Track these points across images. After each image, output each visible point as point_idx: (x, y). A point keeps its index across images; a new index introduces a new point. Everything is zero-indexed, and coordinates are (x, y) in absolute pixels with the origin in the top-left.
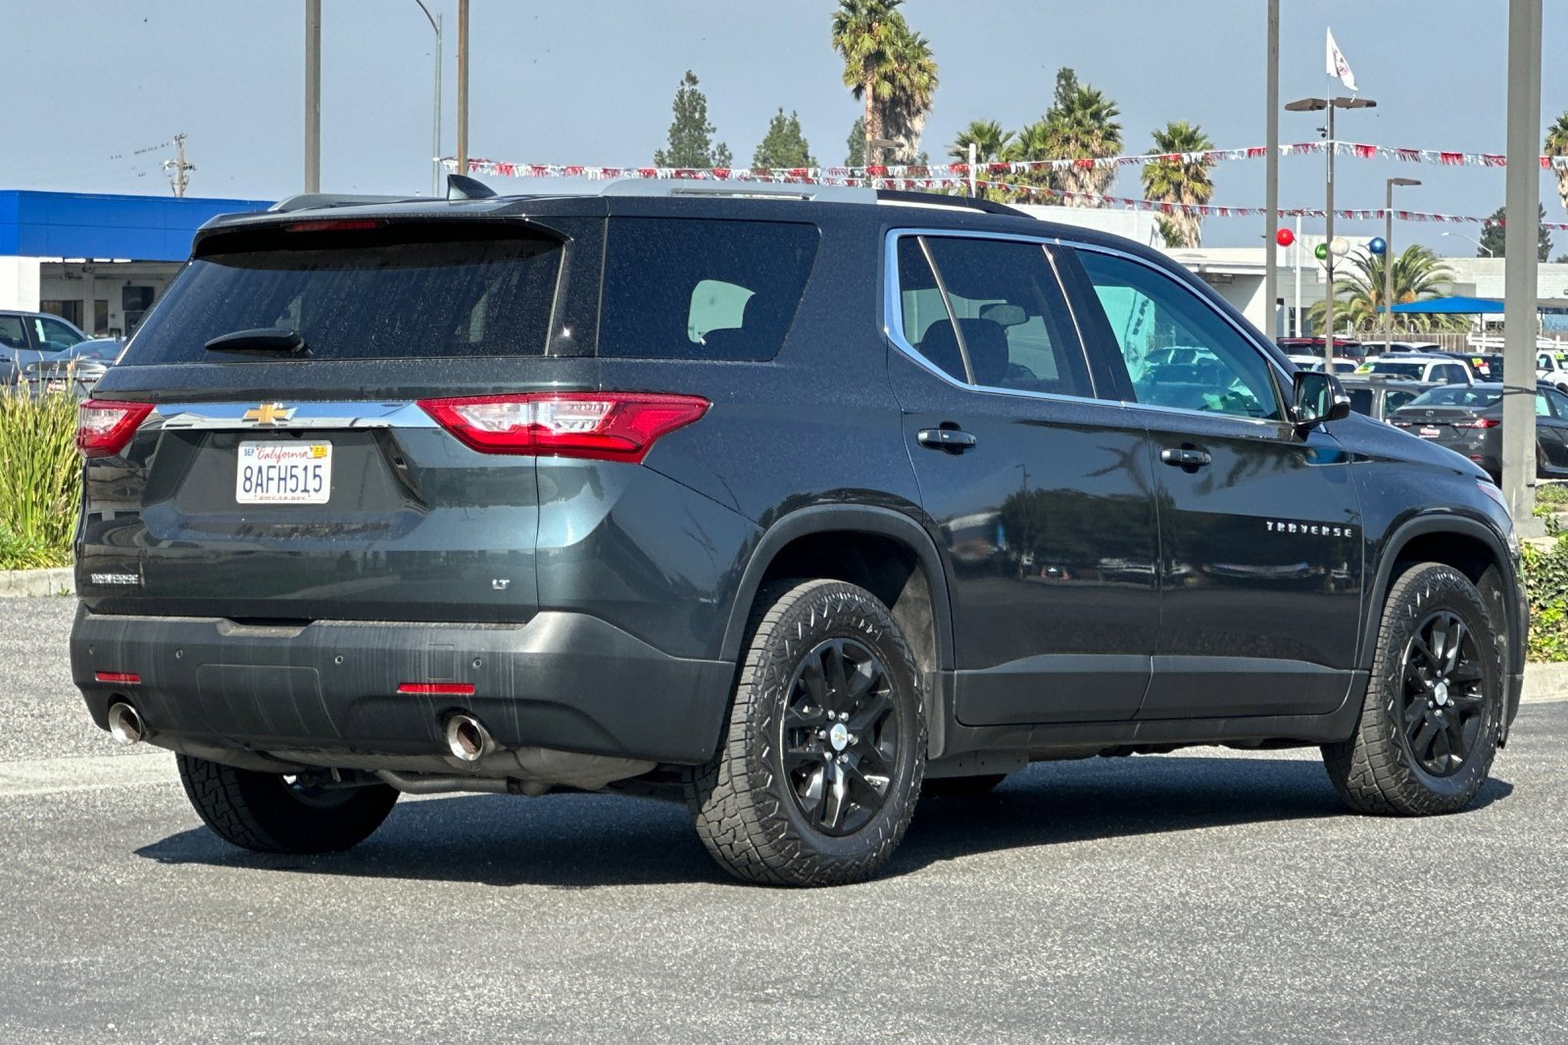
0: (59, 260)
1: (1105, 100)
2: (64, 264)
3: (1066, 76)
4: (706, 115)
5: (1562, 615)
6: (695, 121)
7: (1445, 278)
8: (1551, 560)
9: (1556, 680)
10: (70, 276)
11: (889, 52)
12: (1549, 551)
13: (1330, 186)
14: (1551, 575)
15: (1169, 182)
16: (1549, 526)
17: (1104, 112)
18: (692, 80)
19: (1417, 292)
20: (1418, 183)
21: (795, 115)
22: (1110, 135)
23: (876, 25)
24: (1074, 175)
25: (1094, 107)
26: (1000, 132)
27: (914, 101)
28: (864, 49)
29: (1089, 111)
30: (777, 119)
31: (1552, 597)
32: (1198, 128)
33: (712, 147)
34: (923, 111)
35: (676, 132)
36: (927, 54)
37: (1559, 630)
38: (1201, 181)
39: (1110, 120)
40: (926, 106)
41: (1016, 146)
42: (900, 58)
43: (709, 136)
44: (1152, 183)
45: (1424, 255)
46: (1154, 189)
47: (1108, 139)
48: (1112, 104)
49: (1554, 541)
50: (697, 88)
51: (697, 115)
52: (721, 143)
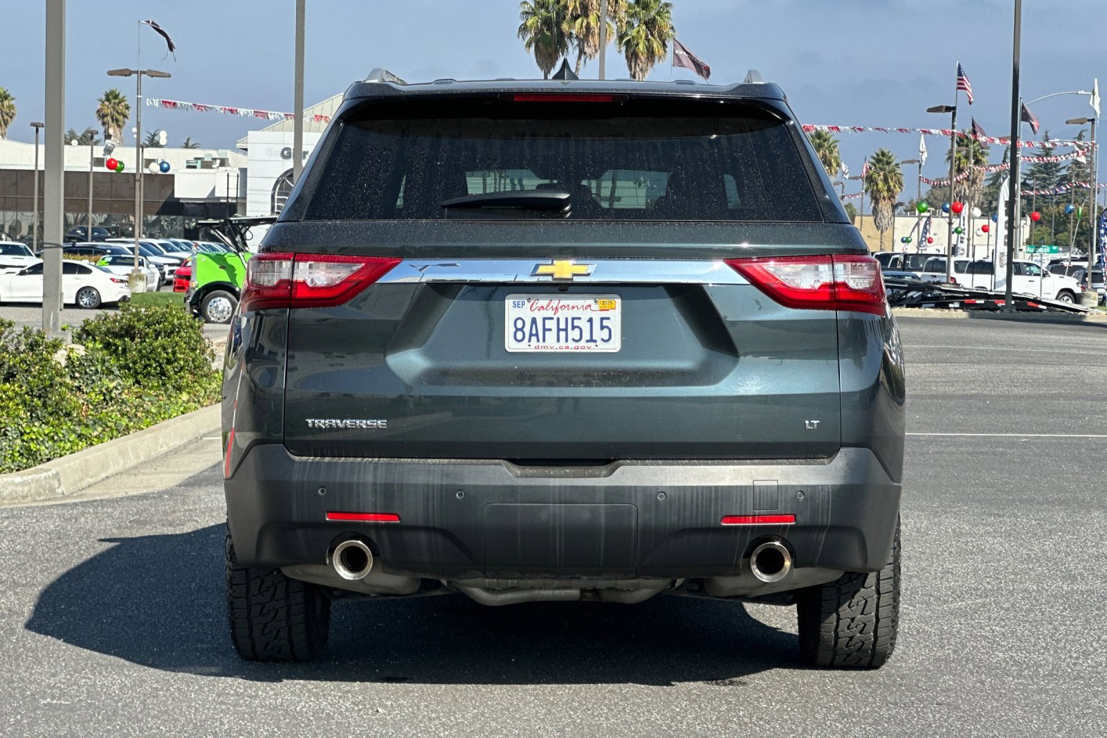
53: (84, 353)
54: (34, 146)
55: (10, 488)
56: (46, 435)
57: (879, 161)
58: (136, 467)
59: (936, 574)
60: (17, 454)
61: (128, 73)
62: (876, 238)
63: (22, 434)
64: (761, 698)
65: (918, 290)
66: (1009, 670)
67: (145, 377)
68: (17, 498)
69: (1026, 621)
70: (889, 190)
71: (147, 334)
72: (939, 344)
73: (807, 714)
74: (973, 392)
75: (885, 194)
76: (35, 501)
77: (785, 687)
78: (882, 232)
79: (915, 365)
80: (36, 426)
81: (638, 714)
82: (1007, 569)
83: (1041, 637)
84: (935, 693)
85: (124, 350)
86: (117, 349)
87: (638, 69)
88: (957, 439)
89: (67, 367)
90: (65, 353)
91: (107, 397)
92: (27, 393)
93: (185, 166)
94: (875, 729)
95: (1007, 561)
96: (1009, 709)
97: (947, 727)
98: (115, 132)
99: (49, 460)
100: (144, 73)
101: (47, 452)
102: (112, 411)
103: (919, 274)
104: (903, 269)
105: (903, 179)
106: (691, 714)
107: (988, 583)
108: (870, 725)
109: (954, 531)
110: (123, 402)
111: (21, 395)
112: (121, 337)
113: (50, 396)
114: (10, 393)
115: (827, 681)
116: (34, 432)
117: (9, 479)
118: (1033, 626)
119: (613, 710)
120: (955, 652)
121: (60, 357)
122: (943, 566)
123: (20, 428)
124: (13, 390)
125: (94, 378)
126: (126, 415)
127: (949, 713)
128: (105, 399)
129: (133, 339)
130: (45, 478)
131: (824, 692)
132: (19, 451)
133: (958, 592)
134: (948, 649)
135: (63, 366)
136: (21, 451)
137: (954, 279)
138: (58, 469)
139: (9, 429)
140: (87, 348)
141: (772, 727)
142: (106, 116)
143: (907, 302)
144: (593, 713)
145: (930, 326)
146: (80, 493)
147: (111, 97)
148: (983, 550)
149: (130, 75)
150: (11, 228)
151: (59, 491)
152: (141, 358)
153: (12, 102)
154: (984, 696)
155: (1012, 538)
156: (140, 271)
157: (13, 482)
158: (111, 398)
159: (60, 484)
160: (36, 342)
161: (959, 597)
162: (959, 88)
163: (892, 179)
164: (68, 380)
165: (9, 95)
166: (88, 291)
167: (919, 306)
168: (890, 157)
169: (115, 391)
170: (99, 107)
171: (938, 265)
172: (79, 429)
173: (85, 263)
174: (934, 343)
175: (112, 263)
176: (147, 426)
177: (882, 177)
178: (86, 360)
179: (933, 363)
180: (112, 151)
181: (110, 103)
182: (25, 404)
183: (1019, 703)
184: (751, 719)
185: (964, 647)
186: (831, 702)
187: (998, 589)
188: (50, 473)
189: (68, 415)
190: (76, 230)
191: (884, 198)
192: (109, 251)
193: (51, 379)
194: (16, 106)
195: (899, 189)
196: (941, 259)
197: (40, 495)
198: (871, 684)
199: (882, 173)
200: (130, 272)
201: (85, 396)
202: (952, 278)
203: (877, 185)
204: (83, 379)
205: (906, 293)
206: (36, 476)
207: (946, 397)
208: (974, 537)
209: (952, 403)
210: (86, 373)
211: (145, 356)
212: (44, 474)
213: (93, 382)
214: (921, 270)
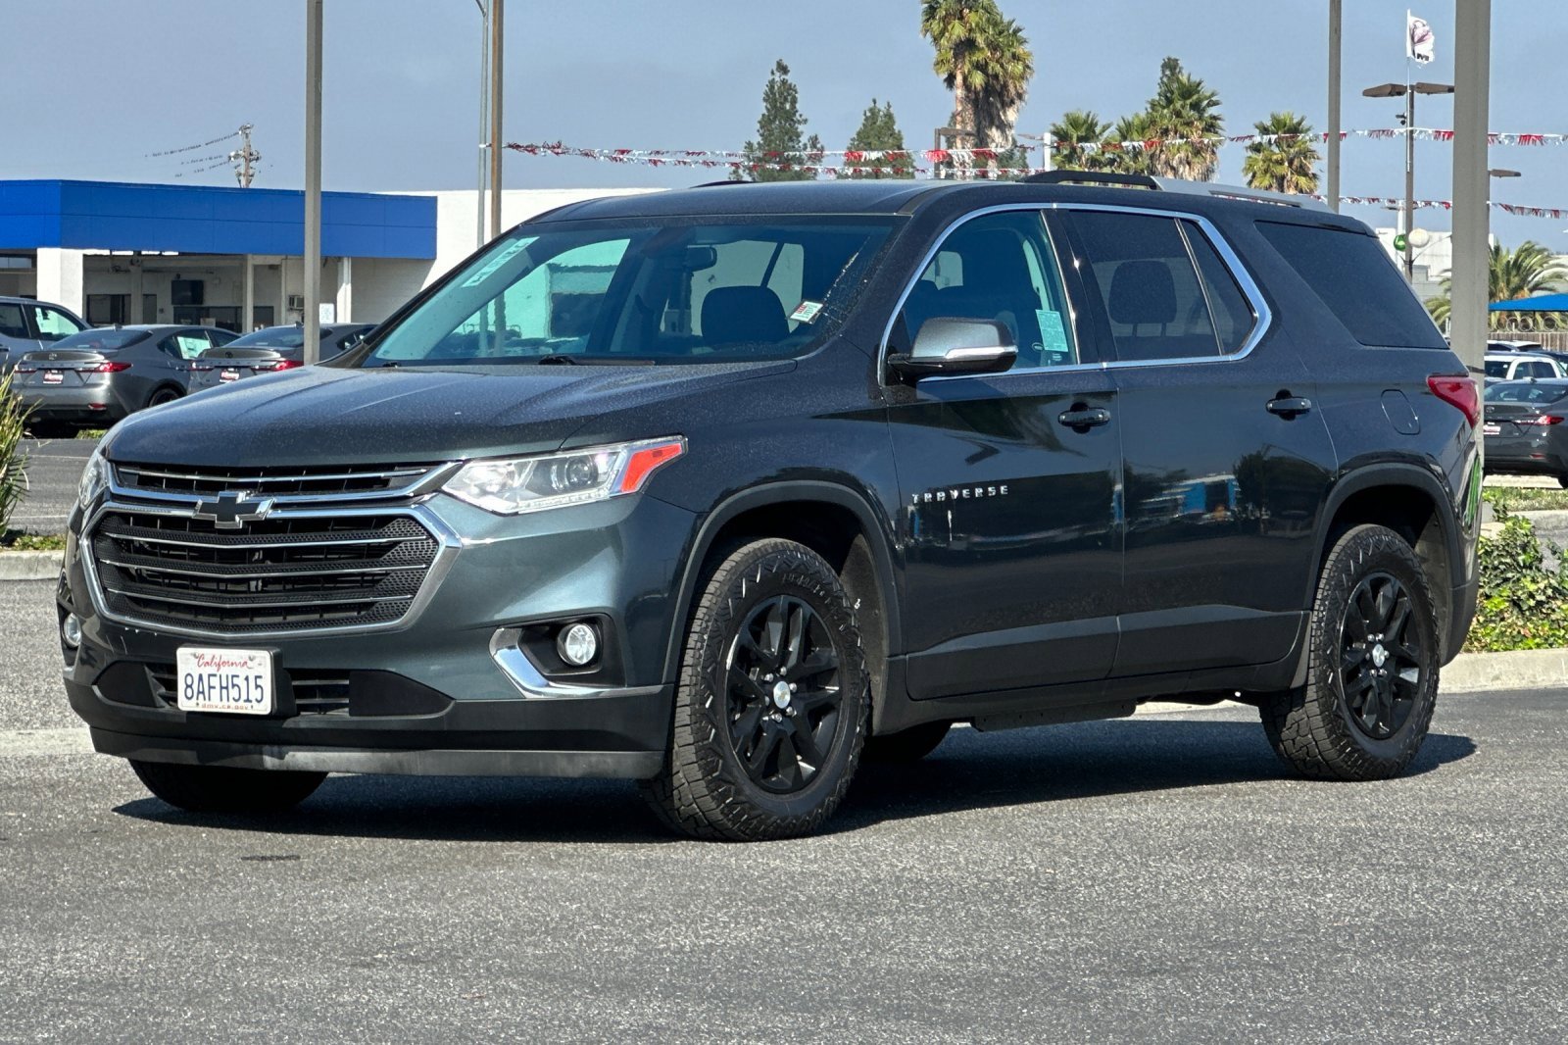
0: (106, 252)
1: (1206, 89)
2: (111, 257)
3: (1171, 66)
4: (798, 106)
5: (1507, 604)
6: (787, 112)
7: (1559, 276)
8: (1498, 547)
9: (1489, 670)
10: (117, 270)
11: (980, 40)
12: (1494, 537)
13: (1410, 175)
14: (1496, 563)
15: (1272, 176)
16: (1497, 511)
17: (1206, 102)
18: (783, 69)
19: (1531, 290)
20: (1518, 174)
21: (889, 106)
22: (1211, 127)
23: (966, 11)
24: (1173, 168)
25: (1195, 97)
26: (1096, 125)
27: (1008, 91)
28: (954, 37)
29: (1188, 102)
30: (871, 110)
31: (1498, 585)
32: (1302, 120)
33: (804, 139)
34: (1017, 102)
35: (766, 123)
36: (1022, 42)
37: (1503, 619)
38: (1306, 175)
39: (1212, 111)
40: (1020, 96)
41: (1113, 138)
42: (994, 47)
43: (801, 128)
44: (1254, 176)
45: (1540, 251)
46: (1256, 183)
47: (1208, 130)
48: (1213, 95)
49: (1501, 526)
50: (790, 78)
51: (788, 106)
52: (813, 135)
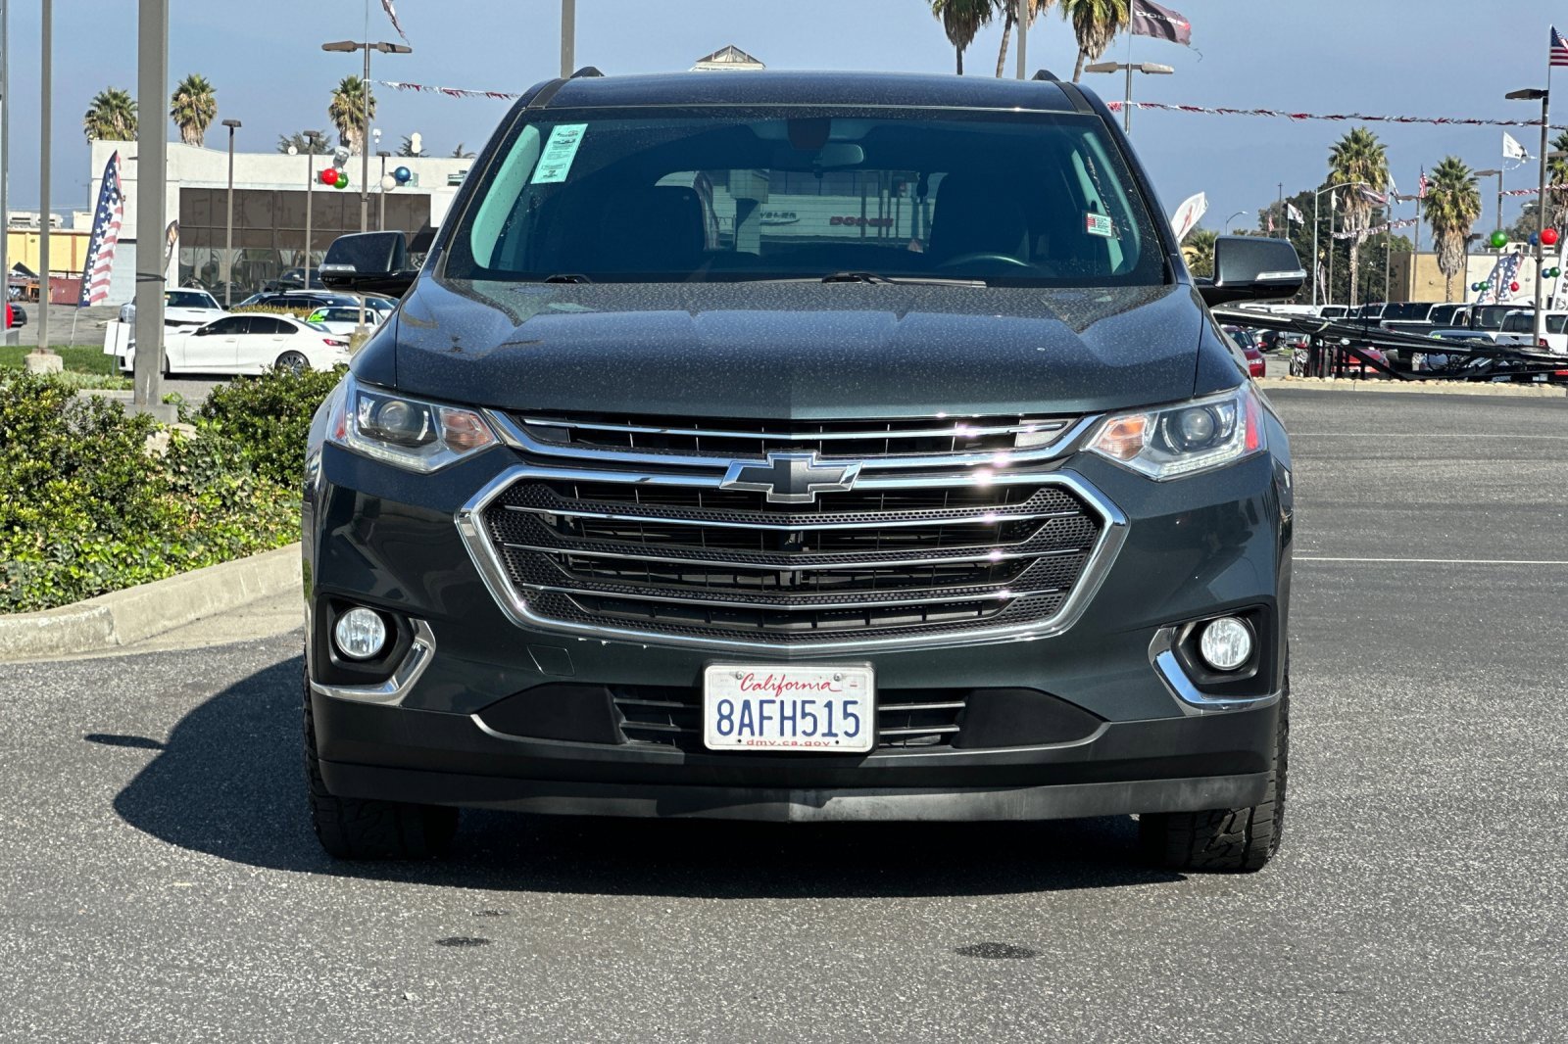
53: (194, 437)
54: (227, 156)
55: (30, 635)
56: (115, 556)
57: (1444, 175)
58: (250, 605)
59: (1403, 774)
60: (50, 584)
61: (351, 47)
62: (1439, 286)
63: (78, 555)
64: (1048, 979)
65: (1486, 357)
66: (1474, 935)
67: (295, 473)
68: (41, 649)
69: (1526, 853)
70: (1459, 216)
71: (300, 410)
72: (1506, 432)
73: (1115, 1008)
74: (1541, 500)
75: (1454, 222)
76: (70, 653)
77: (1094, 961)
78: (1449, 277)
79: (1462, 461)
80: (99, 543)
81: (835, 1005)
82: (1520, 767)
83: (1543, 878)
84: (1340, 973)
85: (266, 435)
86: (256, 432)
87: (1091, 43)
88: (1497, 569)
89: (168, 456)
90: (167, 436)
91: (228, 501)
92: (93, 494)
93: (447, 181)
94: (1220, 1035)
95: (1522, 755)
96: (1455, 1003)
97: (1342, 1033)
98: (354, 137)
99: (103, 592)
100: (374, 46)
101: (99, 580)
102: (235, 522)
103: (1493, 335)
104: (1471, 328)
105: (1480, 202)
106: (921, 1006)
107: (1483, 789)
108: (1213, 1027)
109: (1453, 708)
110: (252, 508)
111: (83, 498)
112: (262, 414)
113: (129, 499)
114: (67, 494)
115: (1168, 950)
116: (97, 552)
117: (29, 621)
118: (1535, 860)
119: (795, 998)
120: (1394, 902)
121: (156, 445)
122: (1417, 761)
123: (76, 545)
124: (71, 490)
125: (209, 473)
126: (253, 528)
127: (1354, 1008)
128: (224, 505)
129: (278, 419)
130: (88, 619)
131: (1155, 971)
132: (52, 580)
133: (1430, 805)
134: (1384, 899)
135: (164, 455)
136: (56, 579)
137: (1546, 341)
138: (110, 606)
139: (59, 547)
140: (199, 428)
141: (1048, 1032)
142: (343, 113)
143: (1469, 373)
144: (760, 1003)
145: (1498, 408)
146: (145, 642)
147: (349, 87)
148: (1489, 737)
149: (354, 49)
150: (203, 271)
151: (112, 638)
152: (290, 447)
153: (212, 95)
154: (1421, 978)
155: (1541, 719)
156: (367, 329)
157: (36, 625)
158: (235, 503)
159: (112, 629)
160: (110, 417)
161: (1428, 812)
162: (1552, 64)
163: (1463, 200)
164: (170, 477)
165: (207, 86)
166: (292, 357)
167: (1487, 379)
168: (1462, 170)
169: (239, 493)
170: (332, 101)
171: (1524, 322)
172: (168, 549)
173: (288, 317)
174: (1499, 431)
175: (329, 318)
176: (283, 544)
177: (1449, 198)
178: (198, 447)
179: (1490, 458)
180: (345, 161)
181: (348, 96)
182: (91, 510)
183: (1476, 990)
184: (1018, 1015)
185: (1413, 893)
186: (1162, 987)
187: (1497, 798)
188: (96, 613)
189: (155, 526)
190: (292, 274)
191: (1452, 228)
192: (330, 302)
193: (130, 474)
194: (216, 100)
195: (1473, 215)
196: (1526, 312)
197: (78, 644)
198: (1238, 956)
199: (1449, 192)
200: (353, 331)
201: (195, 501)
202: (1541, 340)
203: (1442, 209)
204: (192, 475)
205: (1468, 362)
206: (73, 617)
207: (1500, 507)
208: (1482, 717)
209: (1505, 516)
210: (197, 466)
211: (296, 443)
212: (86, 614)
213: (208, 478)
214: (1497, 329)
